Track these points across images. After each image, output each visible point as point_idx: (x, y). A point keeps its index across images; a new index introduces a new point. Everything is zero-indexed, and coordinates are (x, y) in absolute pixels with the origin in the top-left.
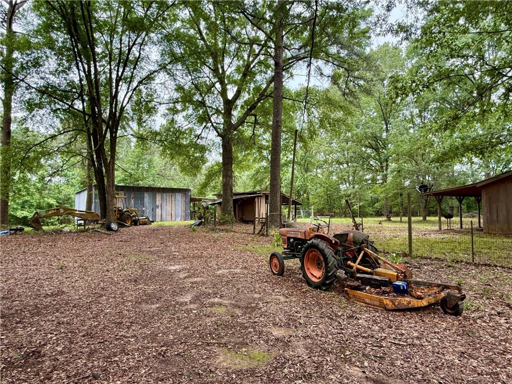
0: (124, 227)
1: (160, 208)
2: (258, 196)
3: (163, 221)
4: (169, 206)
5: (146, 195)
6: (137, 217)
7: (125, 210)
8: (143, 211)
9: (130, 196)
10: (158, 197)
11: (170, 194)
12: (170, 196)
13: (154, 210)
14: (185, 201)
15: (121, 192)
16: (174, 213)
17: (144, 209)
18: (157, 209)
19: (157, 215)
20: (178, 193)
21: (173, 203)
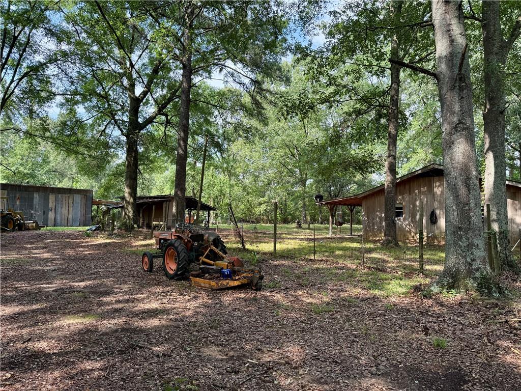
0: (4, 232)
1: (53, 211)
2: (167, 201)
3: (57, 226)
4: (65, 208)
5: (36, 195)
6: (22, 221)
7: (6, 212)
8: (32, 214)
9: (15, 197)
10: (52, 198)
11: (67, 196)
12: (67, 198)
13: (45, 213)
14: (86, 203)
15: (4, 192)
16: (71, 217)
17: (32, 212)
18: (50, 212)
19: (49, 219)
20: (77, 195)
21: (71, 205)
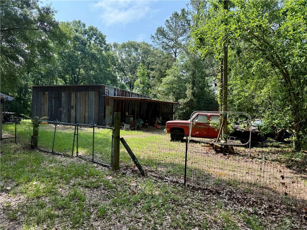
4: (83, 107)
5: (63, 95)
10: (73, 96)
11: (84, 93)
12: (84, 95)
13: (69, 111)
14: (99, 101)
15: (47, 93)
16: (87, 115)
17: (61, 109)
18: (72, 110)
19: (72, 116)
20: (92, 92)
21: (87, 103)
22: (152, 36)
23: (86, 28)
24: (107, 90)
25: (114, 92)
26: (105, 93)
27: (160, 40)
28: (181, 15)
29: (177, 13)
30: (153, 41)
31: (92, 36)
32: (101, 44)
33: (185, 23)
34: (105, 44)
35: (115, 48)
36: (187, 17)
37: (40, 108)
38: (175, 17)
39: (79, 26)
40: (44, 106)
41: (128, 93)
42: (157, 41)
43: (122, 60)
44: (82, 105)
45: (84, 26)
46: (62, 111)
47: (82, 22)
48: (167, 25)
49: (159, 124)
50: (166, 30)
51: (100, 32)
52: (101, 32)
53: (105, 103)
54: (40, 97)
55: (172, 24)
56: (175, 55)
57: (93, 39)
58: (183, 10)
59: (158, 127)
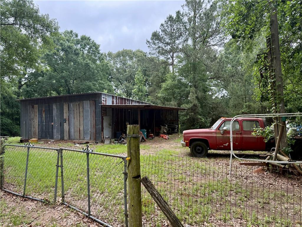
5: (54, 107)
9: (42, 110)
10: (66, 108)
11: (78, 104)
12: (78, 106)
13: (62, 125)
14: (95, 111)
15: (36, 106)
16: (82, 129)
17: (52, 124)
18: (65, 123)
19: (65, 131)
20: (86, 101)
21: (81, 114)
22: (147, 41)
23: (78, 38)
24: (104, 98)
25: (112, 100)
26: (101, 102)
27: (156, 45)
28: (176, 18)
29: (171, 16)
30: (149, 47)
31: (85, 45)
32: (94, 54)
33: (180, 26)
34: (99, 53)
35: (109, 57)
36: (183, 20)
37: (29, 124)
38: (170, 21)
39: (71, 37)
40: (34, 121)
41: (127, 101)
42: (153, 46)
43: (117, 70)
44: (76, 118)
45: (77, 36)
46: (54, 125)
47: (74, 32)
48: (162, 29)
49: (164, 133)
50: (161, 35)
51: (93, 41)
52: (95, 42)
53: (102, 114)
54: (29, 111)
55: (167, 28)
56: (173, 59)
57: (87, 49)
58: (178, 13)
59: (164, 137)
